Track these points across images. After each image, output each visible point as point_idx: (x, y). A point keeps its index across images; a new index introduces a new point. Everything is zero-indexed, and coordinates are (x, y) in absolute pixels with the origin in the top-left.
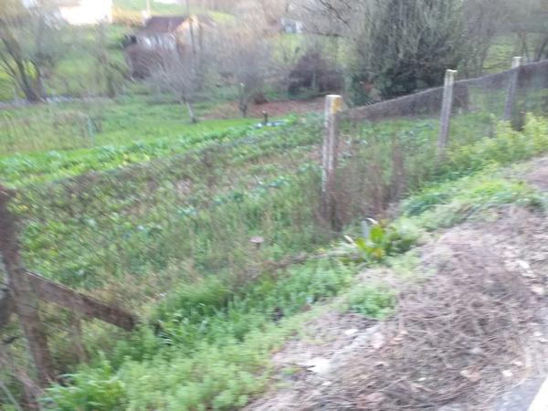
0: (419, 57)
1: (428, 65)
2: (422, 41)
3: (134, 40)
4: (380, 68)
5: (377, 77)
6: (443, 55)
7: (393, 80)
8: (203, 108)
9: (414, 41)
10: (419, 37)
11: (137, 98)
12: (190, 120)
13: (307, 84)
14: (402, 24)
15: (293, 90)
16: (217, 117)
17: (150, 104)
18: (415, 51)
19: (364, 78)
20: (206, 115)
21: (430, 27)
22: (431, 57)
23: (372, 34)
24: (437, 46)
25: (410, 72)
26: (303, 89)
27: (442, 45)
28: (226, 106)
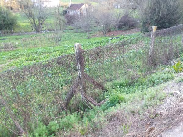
0: (167, 15)
1: (170, 18)
2: (168, 10)
3: (66, 12)
4: (153, 19)
5: (151, 22)
6: (176, 14)
7: (157, 23)
8: (91, 33)
9: (165, 10)
10: (167, 8)
11: (70, 31)
12: (88, 38)
13: (125, 25)
14: (161, 4)
15: (120, 27)
16: (96, 36)
17: (74, 33)
18: (165, 13)
19: (147, 23)
20: (92, 36)
21: (172, 5)
22: (171, 15)
23: (150, 8)
24: (173, 11)
25: (163, 20)
26: (123, 27)
27: (176, 11)
28: (98, 33)
